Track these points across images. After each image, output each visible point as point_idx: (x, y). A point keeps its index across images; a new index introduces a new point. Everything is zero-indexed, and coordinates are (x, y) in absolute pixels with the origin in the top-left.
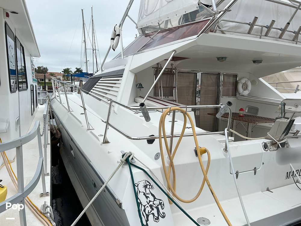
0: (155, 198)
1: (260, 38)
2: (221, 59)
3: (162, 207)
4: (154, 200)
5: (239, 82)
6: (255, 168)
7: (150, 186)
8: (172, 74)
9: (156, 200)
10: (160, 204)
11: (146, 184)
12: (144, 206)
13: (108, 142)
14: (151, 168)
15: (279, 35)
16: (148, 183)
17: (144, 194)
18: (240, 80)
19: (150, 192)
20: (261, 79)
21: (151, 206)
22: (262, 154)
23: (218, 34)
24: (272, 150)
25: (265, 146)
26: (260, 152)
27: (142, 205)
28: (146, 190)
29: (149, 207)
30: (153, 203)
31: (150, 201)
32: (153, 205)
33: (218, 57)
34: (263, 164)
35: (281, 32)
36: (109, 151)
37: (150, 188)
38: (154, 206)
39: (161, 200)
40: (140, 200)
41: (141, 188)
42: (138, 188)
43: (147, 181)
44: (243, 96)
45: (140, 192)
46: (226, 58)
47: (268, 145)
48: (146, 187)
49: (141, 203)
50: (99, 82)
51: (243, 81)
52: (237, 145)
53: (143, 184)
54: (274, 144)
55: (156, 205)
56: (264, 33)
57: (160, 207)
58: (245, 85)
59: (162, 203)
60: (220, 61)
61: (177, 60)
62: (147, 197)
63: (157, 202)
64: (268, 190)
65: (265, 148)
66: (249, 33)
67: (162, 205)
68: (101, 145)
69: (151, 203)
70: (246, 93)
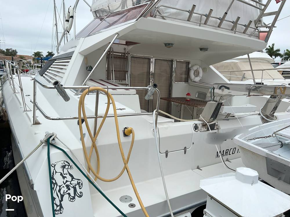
0: (73, 178)
1: (200, 26)
2: (168, 45)
3: (79, 187)
4: (72, 180)
6: (185, 148)
7: (68, 166)
8: (125, 58)
9: (73, 180)
10: (78, 183)
11: (64, 164)
12: (60, 186)
13: (39, 123)
14: (72, 149)
15: (218, 24)
16: (67, 164)
17: (61, 174)
18: (192, 67)
19: (68, 172)
20: (211, 67)
21: (68, 186)
22: (192, 134)
23: (158, 19)
24: (202, 130)
25: (196, 127)
26: (191, 132)
27: (57, 185)
28: (63, 170)
29: (65, 187)
30: (71, 184)
31: (67, 181)
32: (70, 185)
33: (166, 43)
34: (193, 143)
35: (219, 21)
36: (36, 132)
37: (68, 168)
38: (72, 186)
39: (79, 180)
40: (55, 180)
41: (59, 169)
42: (55, 169)
43: (66, 161)
44: (195, 82)
45: (56, 172)
46: (172, 44)
47: (199, 126)
48: (64, 167)
49: (56, 183)
50: (53, 64)
51: (195, 68)
52: (168, 126)
53: (61, 165)
54: (204, 125)
55: (74, 185)
56: (203, 22)
57: (77, 187)
58: (197, 72)
59: (80, 182)
60: (168, 48)
61: (129, 45)
62: (64, 178)
63: (75, 182)
64: (198, 168)
65: (196, 129)
66: (188, 20)
67: (80, 185)
68: (31, 126)
69: (68, 183)
70: (197, 79)
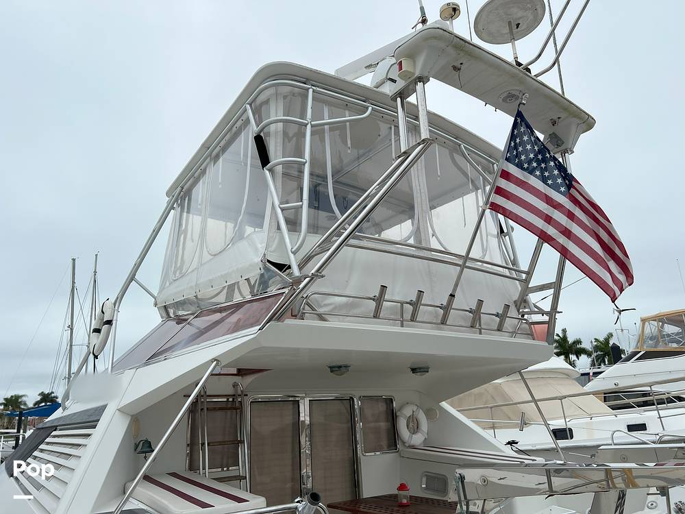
1: (402, 326)
2: (337, 369)
5: (397, 414)
15: (440, 318)
18: (401, 408)
20: (444, 404)
23: (310, 322)
33: (332, 365)
35: (442, 311)
44: (413, 447)
46: (346, 366)
50: (48, 440)
51: (408, 412)
56: (408, 316)
58: (413, 421)
60: (338, 375)
61: (245, 374)
66: (376, 316)
70: (418, 439)
